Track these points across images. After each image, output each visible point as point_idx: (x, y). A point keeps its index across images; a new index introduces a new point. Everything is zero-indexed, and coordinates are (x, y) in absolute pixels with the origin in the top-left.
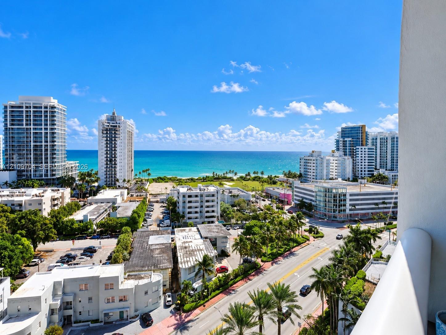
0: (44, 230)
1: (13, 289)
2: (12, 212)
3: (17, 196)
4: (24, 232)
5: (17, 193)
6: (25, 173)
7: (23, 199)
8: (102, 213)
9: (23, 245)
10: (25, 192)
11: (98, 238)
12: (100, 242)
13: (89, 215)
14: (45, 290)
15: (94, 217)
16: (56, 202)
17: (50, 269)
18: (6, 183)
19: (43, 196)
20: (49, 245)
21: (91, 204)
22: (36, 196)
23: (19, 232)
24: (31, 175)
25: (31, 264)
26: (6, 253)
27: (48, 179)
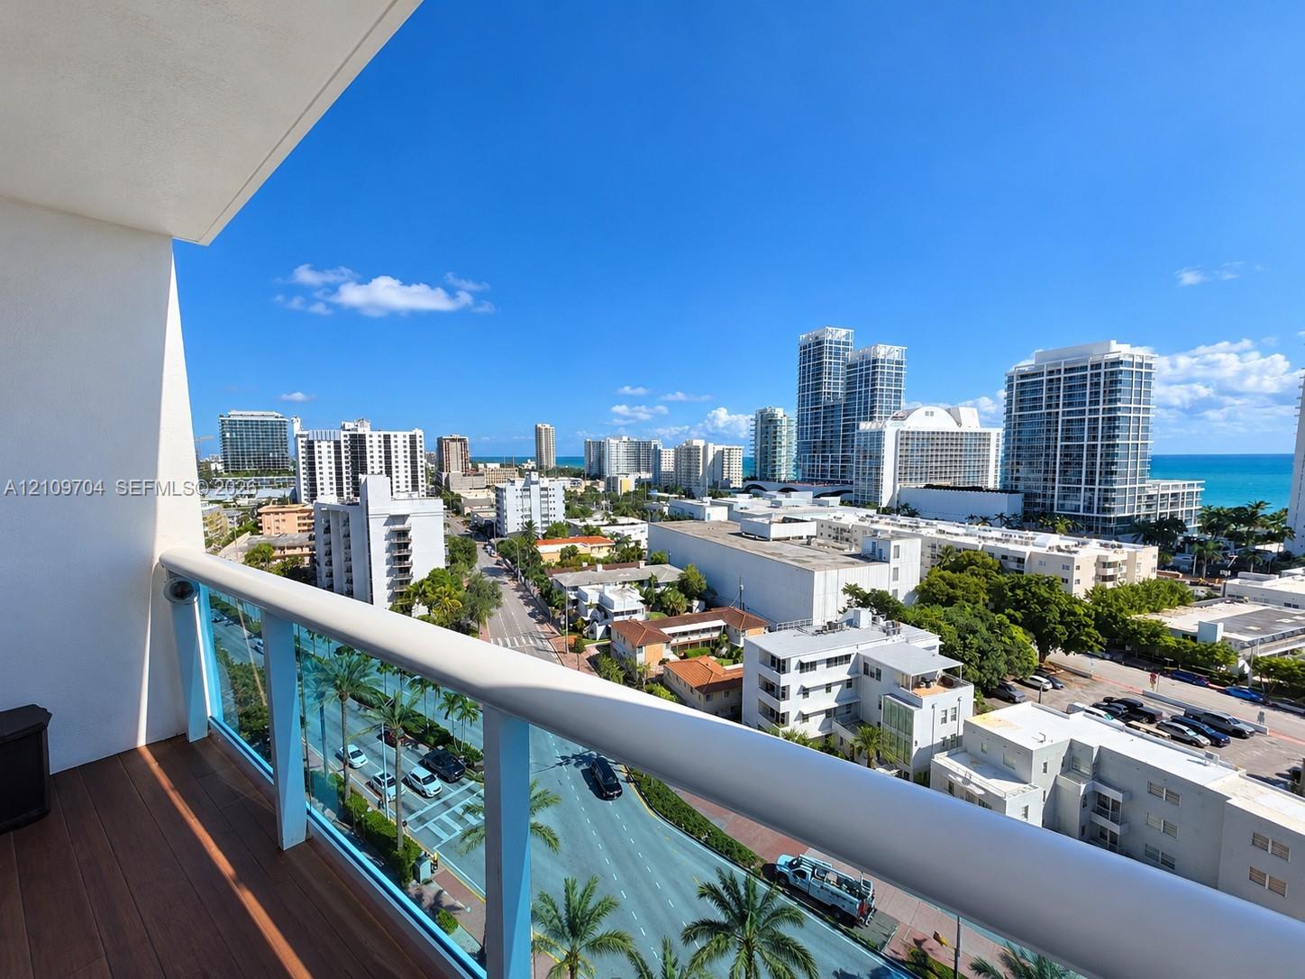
0: (1068, 625)
1: (980, 709)
2: (1002, 570)
3: (1016, 542)
4: (1018, 615)
5: (1017, 538)
6: (1040, 500)
7: (1027, 550)
8: (1284, 636)
9: (1012, 638)
10: (1032, 539)
11: (1254, 701)
12: (1262, 714)
13: (1221, 626)
14: (1045, 744)
15: (1246, 638)
16: (1110, 572)
17: (1071, 710)
18: (1001, 516)
19: (1075, 552)
20: (1075, 660)
21: (1237, 598)
22: (1059, 549)
23: (1007, 611)
24: (1052, 505)
25: (1028, 681)
26: (975, 642)
27: (1093, 517)
